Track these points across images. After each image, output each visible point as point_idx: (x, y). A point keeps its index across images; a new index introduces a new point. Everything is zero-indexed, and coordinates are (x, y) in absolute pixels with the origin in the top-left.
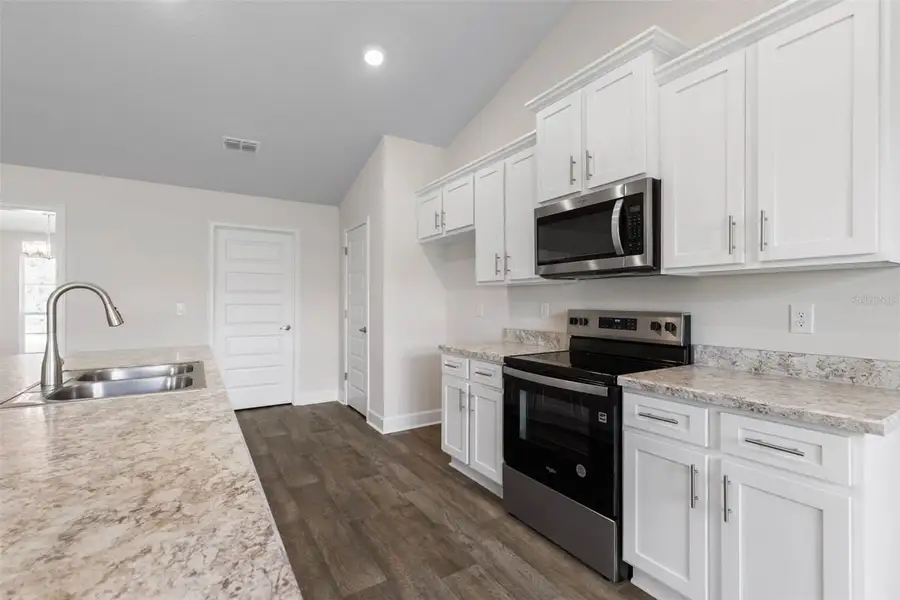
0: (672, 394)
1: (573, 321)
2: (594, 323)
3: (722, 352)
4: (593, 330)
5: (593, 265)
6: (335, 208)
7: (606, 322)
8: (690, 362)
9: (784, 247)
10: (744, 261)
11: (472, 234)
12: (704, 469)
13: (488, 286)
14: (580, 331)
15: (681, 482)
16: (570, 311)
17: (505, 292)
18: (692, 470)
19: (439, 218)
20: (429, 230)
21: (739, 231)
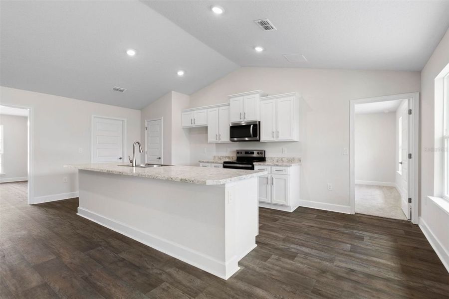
0: (264, 165)
1: (238, 153)
2: (244, 153)
3: (271, 158)
4: (243, 155)
5: (247, 139)
6: (140, 111)
7: (247, 152)
8: (265, 161)
9: (282, 138)
10: (275, 140)
11: (206, 128)
12: (269, 178)
13: (211, 143)
14: (240, 155)
15: (265, 181)
16: (237, 150)
17: (215, 145)
18: (267, 178)
19: (193, 121)
20: (189, 124)
21: (274, 134)
